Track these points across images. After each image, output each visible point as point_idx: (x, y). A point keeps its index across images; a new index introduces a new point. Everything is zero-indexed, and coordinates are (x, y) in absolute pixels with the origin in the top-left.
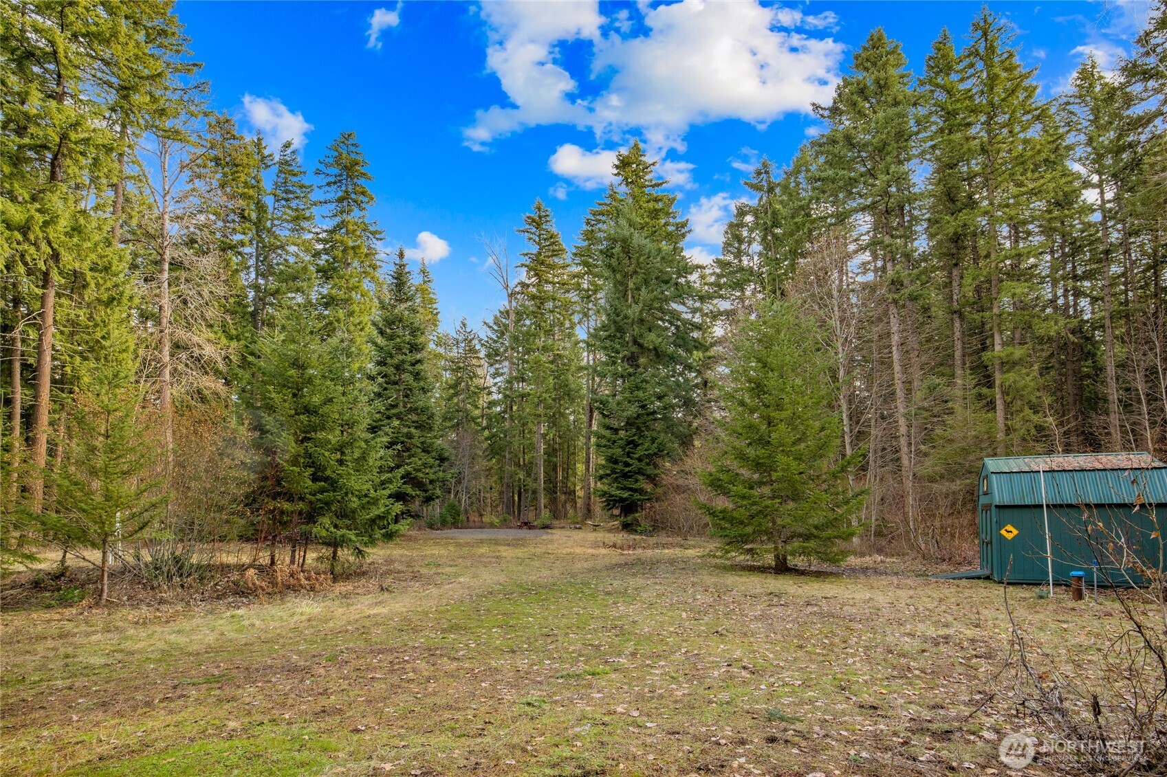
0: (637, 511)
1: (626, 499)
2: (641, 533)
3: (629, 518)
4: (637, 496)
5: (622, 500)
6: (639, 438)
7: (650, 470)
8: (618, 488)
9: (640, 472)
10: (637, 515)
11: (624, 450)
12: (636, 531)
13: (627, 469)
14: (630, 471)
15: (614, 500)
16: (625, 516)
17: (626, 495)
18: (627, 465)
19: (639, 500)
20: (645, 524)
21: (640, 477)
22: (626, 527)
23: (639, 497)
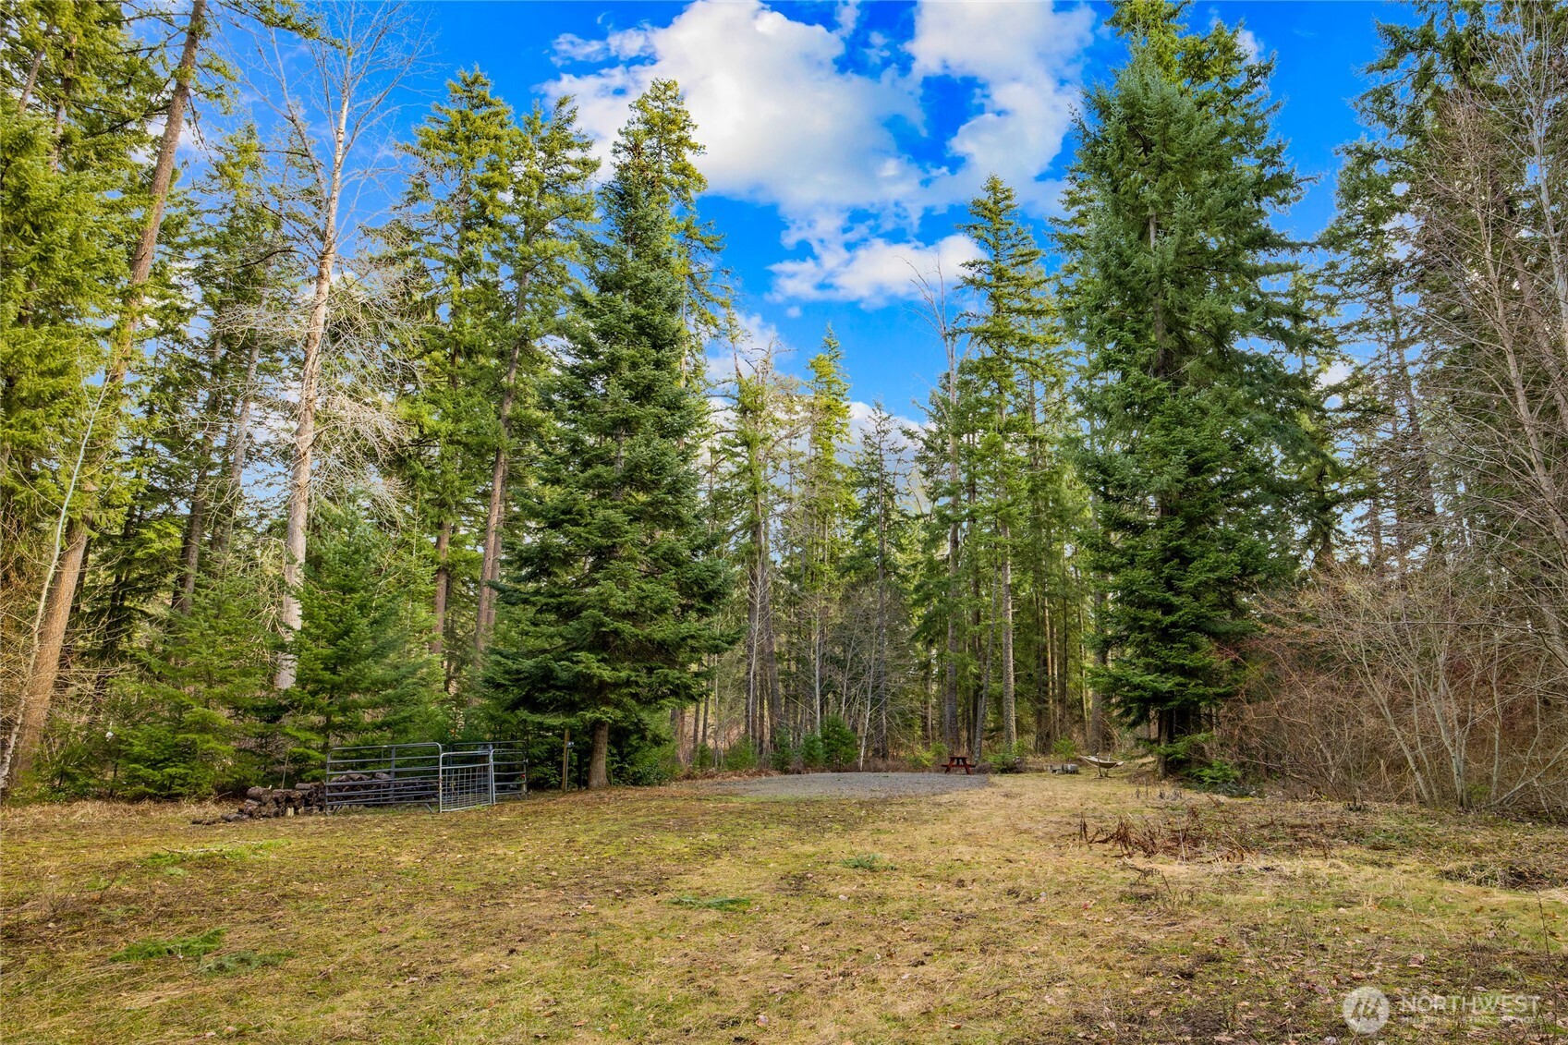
0: (1199, 729)
1: (1170, 695)
2: (1214, 786)
3: (1181, 746)
4: (1195, 688)
5: (1159, 698)
6: (1194, 543)
7: (1226, 622)
8: (1148, 669)
9: (1199, 625)
10: (1200, 737)
11: (1158, 573)
12: (1200, 780)
13: (1168, 619)
14: (1174, 625)
15: (1141, 699)
16: (1171, 740)
17: (1167, 684)
18: (1168, 609)
19: (1203, 697)
20: (1222, 761)
21: (1203, 640)
22: (1176, 769)
23: (1201, 690)
